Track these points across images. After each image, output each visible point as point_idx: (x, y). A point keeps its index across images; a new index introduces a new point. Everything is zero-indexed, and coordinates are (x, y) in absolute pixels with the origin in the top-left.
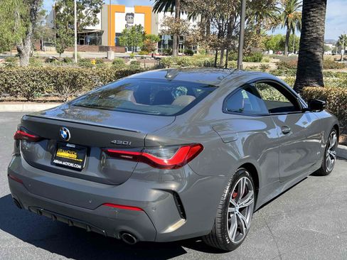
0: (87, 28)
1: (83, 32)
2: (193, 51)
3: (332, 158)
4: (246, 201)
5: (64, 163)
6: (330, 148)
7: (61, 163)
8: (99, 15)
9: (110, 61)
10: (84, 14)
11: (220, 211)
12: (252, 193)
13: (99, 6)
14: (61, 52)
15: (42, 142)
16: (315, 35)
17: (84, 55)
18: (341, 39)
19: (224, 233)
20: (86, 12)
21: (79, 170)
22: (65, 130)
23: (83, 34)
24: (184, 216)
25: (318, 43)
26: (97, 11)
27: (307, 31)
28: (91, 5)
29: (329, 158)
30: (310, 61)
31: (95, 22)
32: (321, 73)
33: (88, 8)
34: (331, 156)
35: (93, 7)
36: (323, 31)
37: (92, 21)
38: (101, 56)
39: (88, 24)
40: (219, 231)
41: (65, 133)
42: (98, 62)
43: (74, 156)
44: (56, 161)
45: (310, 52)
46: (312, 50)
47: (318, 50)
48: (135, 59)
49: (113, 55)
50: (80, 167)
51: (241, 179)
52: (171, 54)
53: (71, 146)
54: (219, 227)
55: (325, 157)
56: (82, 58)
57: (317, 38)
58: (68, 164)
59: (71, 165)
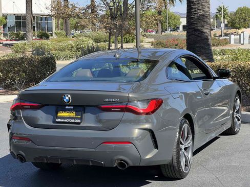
2: (49, 33)
3: (239, 120)
4: (188, 142)
5: (66, 121)
6: (236, 111)
7: (63, 120)
11: (175, 146)
12: (191, 137)
15: (43, 108)
16: (201, 13)
18: (219, 11)
19: (179, 162)
21: (79, 123)
22: (67, 96)
24: (156, 147)
25: (205, 20)
27: (192, 8)
29: (236, 119)
30: (199, 39)
32: (211, 50)
34: (237, 118)
36: (209, 8)
40: (175, 161)
41: (67, 98)
43: (73, 114)
44: (58, 120)
45: (199, 30)
46: (200, 28)
47: (206, 27)
50: (79, 121)
51: (185, 125)
52: (22, 38)
53: (69, 108)
54: (175, 158)
55: (233, 118)
57: (203, 15)
58: (69, 120)
59: (72, 121)
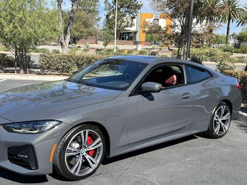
0: (126, 29)
1: (124, 32)
8: (135, 20)
9: (138, 51)
10: (125, 20)
13: (135, 14)
14: (105, 45)
17: (121, 47)
20: (126, 18)
23: (124, 33)
26: (134, 18)
28: (130, 13)
31: (131, 25)
33: (128, 15)
35: (131, 15)
37: (130, 24)
38: (133, 48)
39: (127, 26)
42: (129, 52)
48: (155, 50)
49: (140, 47)
56: (120, 49)
